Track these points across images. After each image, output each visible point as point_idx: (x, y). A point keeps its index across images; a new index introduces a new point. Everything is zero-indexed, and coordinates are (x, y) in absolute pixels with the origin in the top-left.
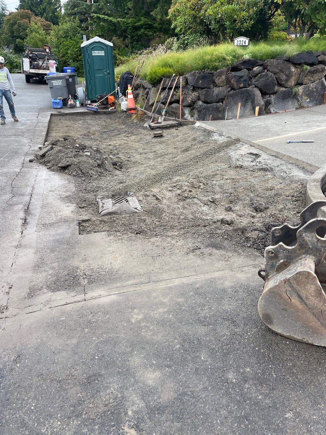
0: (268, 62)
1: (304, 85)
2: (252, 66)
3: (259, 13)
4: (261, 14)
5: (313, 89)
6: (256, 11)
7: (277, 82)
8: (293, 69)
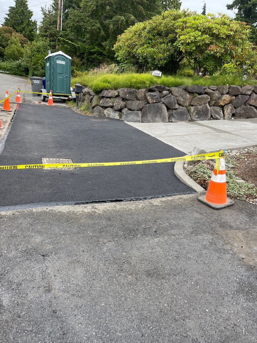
0: (173, 89)
1: (194, 106)
2: (162, 90)
3: (170, 56)
4: (172, 57)
5: (200, 109)
6: (169, 55)
7: (177, 102)
8: (188, 95)
